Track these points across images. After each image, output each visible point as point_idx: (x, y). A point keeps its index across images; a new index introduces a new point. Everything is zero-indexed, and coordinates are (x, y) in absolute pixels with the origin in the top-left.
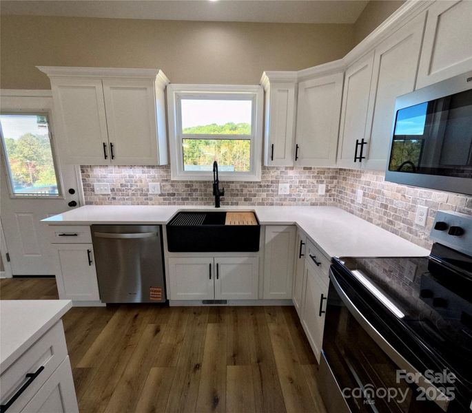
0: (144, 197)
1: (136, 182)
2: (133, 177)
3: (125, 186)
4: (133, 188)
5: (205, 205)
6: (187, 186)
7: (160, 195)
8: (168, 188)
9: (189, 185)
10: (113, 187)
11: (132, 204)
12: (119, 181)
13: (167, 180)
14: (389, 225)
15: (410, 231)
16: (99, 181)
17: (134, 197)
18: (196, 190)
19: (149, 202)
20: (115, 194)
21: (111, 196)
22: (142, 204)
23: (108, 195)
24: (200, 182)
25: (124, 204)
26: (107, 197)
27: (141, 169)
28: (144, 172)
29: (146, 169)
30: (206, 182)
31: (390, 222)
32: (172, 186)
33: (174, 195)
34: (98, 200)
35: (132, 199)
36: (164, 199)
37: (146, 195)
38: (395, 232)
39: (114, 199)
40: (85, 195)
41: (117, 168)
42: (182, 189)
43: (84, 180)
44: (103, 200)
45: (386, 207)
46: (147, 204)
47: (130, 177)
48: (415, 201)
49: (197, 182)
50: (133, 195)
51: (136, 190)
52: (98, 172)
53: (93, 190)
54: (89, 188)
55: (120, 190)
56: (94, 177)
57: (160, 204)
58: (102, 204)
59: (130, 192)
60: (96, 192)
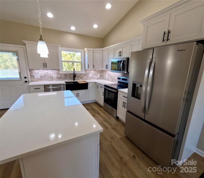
1: (49, 74)
3: (46, 75)
6: (65, 75)
7: (57, 78)
10: (41, 76)
12: (43, 74)
16: (36, 74)
18: (68, 76)
20: (42, 78)
22: (51, 81)
26: (39, 79)
29: (52, 70)
30: (70, 74)
32: (60, 75)
33: (61, 78)
34: (35, 80)
37: (52, 78)
40: (31, 79)
41: (42, 70)
42: (63, 76)
43: (30, 74)
45: (112, 77)
46: (53, 81)
47: (47, 73)
49: (68, 74)
50: (48, 78)
52: (36, 71)
53: (34, 77)
54: (32, 76)
55: (44, 77)
56: (34, 73)
57: (57, 81)
58: (37, 81)
59: (47, 77)
60: (35, 78)
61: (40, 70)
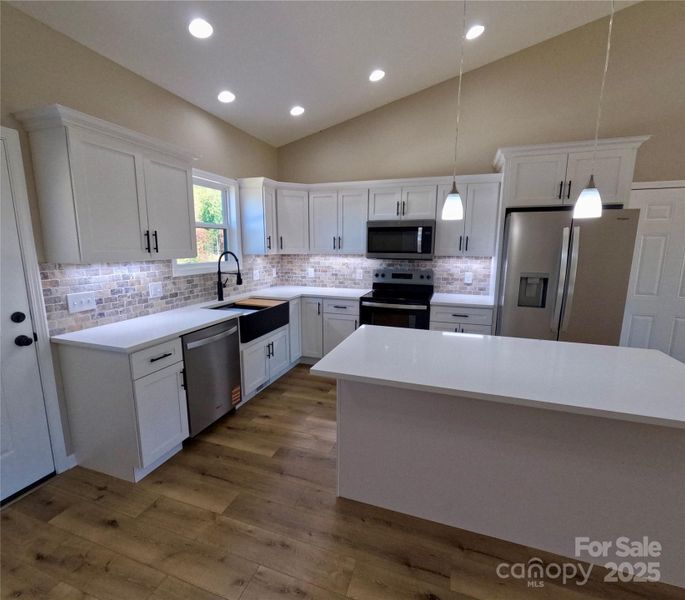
0: (143, 304)
1: (132, 285)
2: (128, 278)
3: (119, 292)
4: (128, 294)
5: (205, 301)
6: (189, 282)
7: (162, 298)
8: (170, 286)
9: (190, 280)
10: (100, 296)
11: (128, 318)
12: (108, 286)
13: (168, 278)
14: (341, 284)
15: (355, 283)
16: (75, 290)
17: (131, 307)
18: (196, 286)
19: (150, 310)
20: (104, 308)
21: (97, 313)
22: (141, 314)
23: (92, 310)
24: (200, 276)
25: (117, 321)
26: (89, 315)
27: (138, 266)
28: (142, 270)
29: (145, 265)
30: (204, 275)
31: (341, 283)
32: (174, 283)
33: (176, 294)
34: (74, 324)
35: (128, 311)
36: (167, 303)
37: (146, 301)
38: (346, 287)
39: (101, 315)
40: (48, 319)
41: (105, 267)
42: (183, 286)
43: (47, 292)
44: (82, 320)
45: (336, 275)
46: (148, 314)
47: (125, 277)
48: (355, 268)
49: (197, 276)
50: (130, 303)
51: (133, 297)
52: (75, 275)
53: (66, 307)
54: (57, 304)
55: (111, 300)
56: (66, 285)
57: (162, 310)
58: (81, 328)
59: (125, 300)
60: (72, 310)
61: (95, 267)
